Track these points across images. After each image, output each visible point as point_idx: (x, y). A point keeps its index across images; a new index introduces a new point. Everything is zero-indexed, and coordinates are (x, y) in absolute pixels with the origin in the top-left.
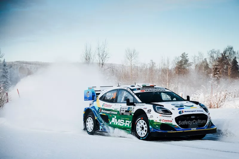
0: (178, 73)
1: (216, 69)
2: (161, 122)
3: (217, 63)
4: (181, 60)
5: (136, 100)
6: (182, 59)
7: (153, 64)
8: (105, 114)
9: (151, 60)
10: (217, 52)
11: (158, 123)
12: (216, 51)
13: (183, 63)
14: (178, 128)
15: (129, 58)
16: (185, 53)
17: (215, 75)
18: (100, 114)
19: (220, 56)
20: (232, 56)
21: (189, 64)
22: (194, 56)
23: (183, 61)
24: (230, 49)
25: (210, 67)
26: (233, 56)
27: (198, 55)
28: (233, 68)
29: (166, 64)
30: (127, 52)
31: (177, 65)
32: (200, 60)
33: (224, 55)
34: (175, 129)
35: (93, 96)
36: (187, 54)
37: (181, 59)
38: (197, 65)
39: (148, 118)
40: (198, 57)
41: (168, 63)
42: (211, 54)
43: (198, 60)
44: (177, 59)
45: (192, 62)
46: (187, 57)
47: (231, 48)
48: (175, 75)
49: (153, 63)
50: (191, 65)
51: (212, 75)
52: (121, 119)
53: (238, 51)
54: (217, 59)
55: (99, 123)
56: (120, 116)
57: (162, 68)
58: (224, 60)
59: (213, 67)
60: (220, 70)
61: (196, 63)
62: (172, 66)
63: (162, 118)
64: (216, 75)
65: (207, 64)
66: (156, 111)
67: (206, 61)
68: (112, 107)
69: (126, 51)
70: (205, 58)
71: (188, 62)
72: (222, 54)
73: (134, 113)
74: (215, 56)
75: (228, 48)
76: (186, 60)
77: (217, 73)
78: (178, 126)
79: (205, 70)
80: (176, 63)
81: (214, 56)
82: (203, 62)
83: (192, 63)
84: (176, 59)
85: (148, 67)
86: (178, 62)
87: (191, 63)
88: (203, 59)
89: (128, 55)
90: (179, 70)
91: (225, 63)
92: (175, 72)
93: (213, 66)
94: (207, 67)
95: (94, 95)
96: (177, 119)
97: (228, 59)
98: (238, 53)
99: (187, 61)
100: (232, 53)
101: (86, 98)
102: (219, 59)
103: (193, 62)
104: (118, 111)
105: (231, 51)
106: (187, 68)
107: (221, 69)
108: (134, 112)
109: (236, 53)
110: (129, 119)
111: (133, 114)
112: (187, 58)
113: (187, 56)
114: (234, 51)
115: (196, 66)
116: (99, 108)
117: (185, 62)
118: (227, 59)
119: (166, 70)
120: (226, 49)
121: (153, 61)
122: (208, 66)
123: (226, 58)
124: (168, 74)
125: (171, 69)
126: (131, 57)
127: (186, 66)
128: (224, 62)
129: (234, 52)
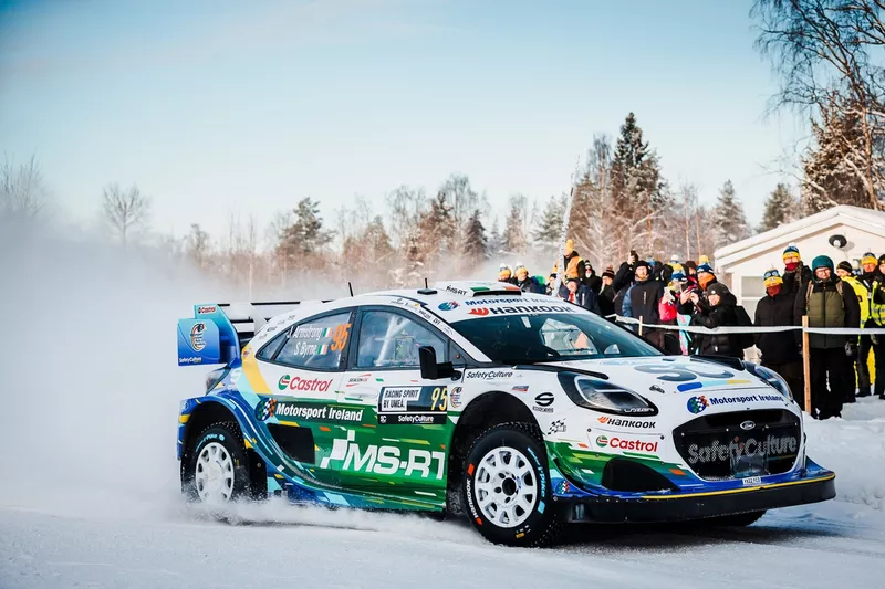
0: (288, 268)
1: (414, 251)
2: (608, 450)
3: (417, 232)
4: (295, 222)
5: (463, 353)
6: (300, 221)
7: (201, 238)
8: (295, 424)
9: (195, 226)
10: (416, 196)
11: (593, 457)
12: (413, 193)
13: (304, 233)
14: (686, 477)
15: (118, 219)
16: (308, 199)
17: (410, 270)
18: (266, 422)
19: (428, 208)
20: (464, 207)
21: (325, 235)
22: (339, 209)
23: (304, 228)
24: (459, 186)
25: (392, 244)
26: (470, 207)
27: (352, 206)
28: (471, 247)
29: (246, 235)
30: (109, 197)
31: (281, 241)
32: (359, 221)
33: (438, 203)
34: (675, 482)
35: (225, 345)
36: (316, 204)
37: (295, 219)
38: (349, 241)
39: (541, 433)
40: (354, 213)
41: (252, 235)
42: (396, 201)
43: (354, 222)
44: (284, 219)
45: (332, 229)
46: (316, 212)
47: (464, 182)
48: (275, 274)
49: (202, 235)
50: (329, 240)
51: (398, 271)
52: (380, 444)
53: (485, 192)
54: (415, 217)
55: (264, 463)
56: (378, 427)
57: (230, 253)
58: (440, 221)
59: (403, 245)
60: (428, 255)
61: (347, 234)
62: (265, 245)
63: (611, 431)
64: (414, 273)
65: (385, 237)
66: (578, 400)
67: (380, 224)
68: (332, 388)
69: (106, 195)
70: (377, 213)
71: (320, 230)
72: (434, 202)
73: (462, 414)
74: (410, 208)
75: (452, 181)
76: (314, 223)
77: (416, 266)
78: (685, 466)
79: (377, 257)
80: (281, 233)
81: (408, 209)
82: (371, 229)
83: (335, 232)
84: (281, 221)
85: (183, 250)
86: (287, 230)
87: (331, 232)
88: (372, 220)
89: (112, 209)
90: (292, 256)
91: (444, 232)
92: (274, 264)
93: (403, 242)
94: (383, 245)
95: (226, 338)
96: (685, 437)
97: (453, 219)
98: (484, 198)
99: (315, 225)
100: (467, 197)
101: (186, 355)
102: (422, 216)
103: (338, 229)
104: (368, 409)
105: (462, 190)
106: (318, 249)
107: (428, 251)
108: (460, 409)
109: (480, 197)
110: (427, 443)
111: (454, 419)
112: (317, 216)
113: (316, 209)
114: (473, 190)
115: (348, 243)
116: (264, 399)
117: (311, 230)
118: (449, 217)
119: (245, 258)
120: (445, 183)
121: (202, 229)
122: (386, 243)
123: (445, 214)
124: (251, 273)
125: (264, 252)
126: (125, 214)
127: (313, 242)
128: (440, 228)
129: (472, 195)
